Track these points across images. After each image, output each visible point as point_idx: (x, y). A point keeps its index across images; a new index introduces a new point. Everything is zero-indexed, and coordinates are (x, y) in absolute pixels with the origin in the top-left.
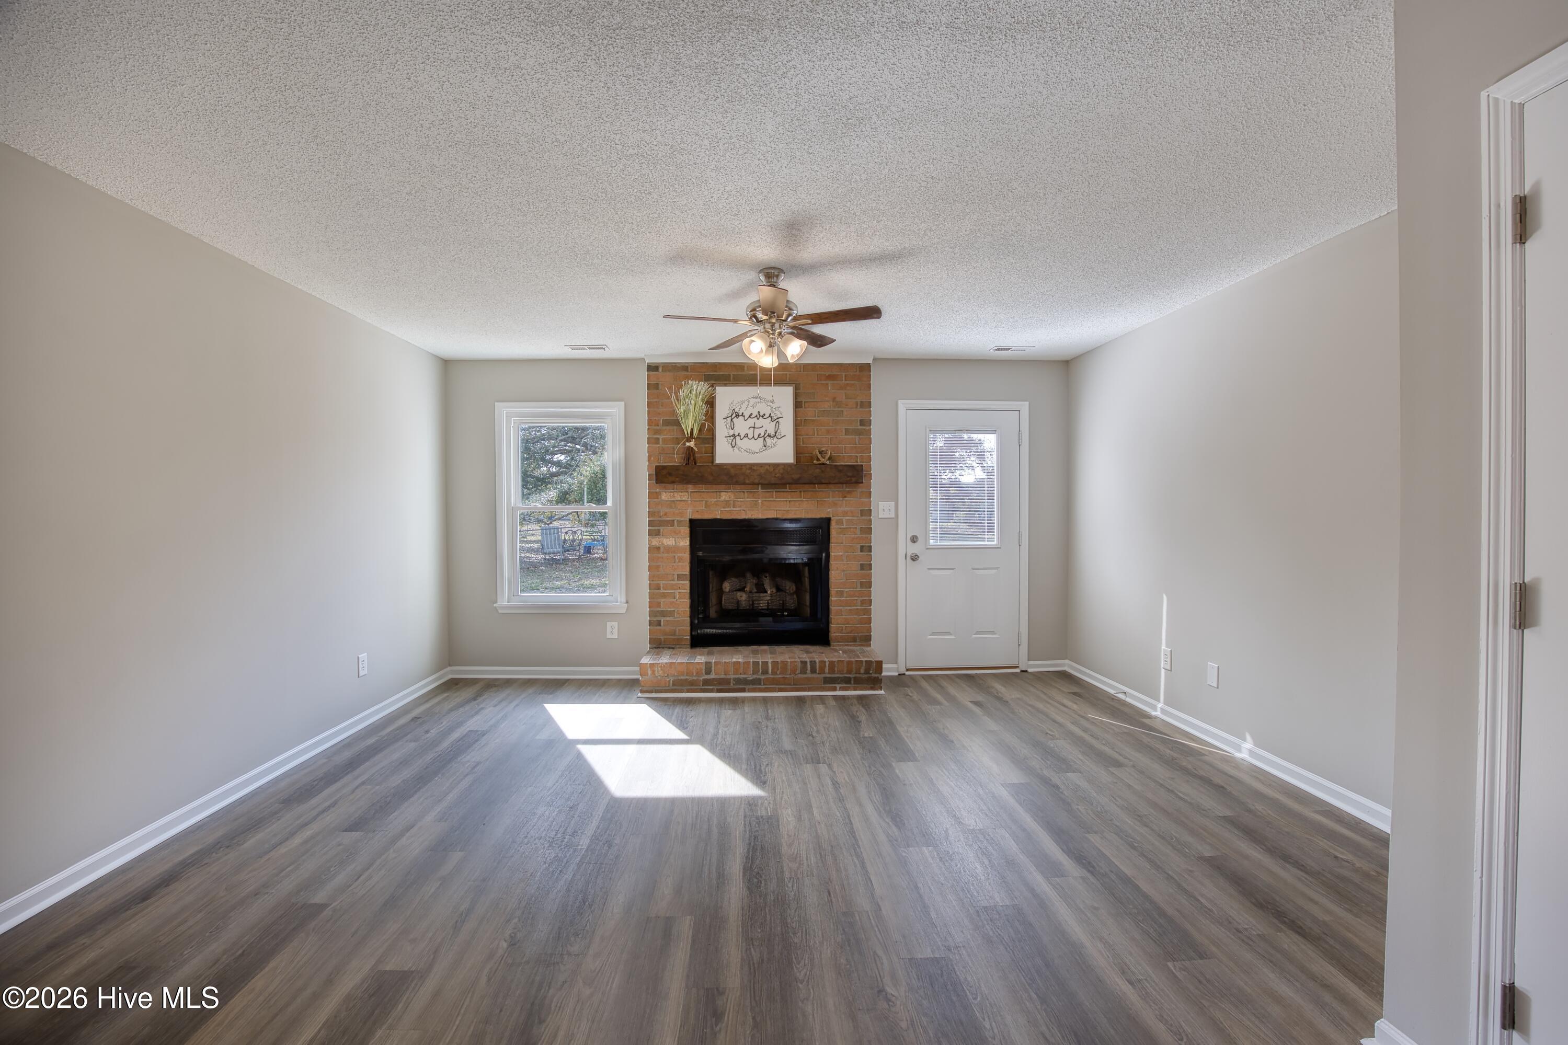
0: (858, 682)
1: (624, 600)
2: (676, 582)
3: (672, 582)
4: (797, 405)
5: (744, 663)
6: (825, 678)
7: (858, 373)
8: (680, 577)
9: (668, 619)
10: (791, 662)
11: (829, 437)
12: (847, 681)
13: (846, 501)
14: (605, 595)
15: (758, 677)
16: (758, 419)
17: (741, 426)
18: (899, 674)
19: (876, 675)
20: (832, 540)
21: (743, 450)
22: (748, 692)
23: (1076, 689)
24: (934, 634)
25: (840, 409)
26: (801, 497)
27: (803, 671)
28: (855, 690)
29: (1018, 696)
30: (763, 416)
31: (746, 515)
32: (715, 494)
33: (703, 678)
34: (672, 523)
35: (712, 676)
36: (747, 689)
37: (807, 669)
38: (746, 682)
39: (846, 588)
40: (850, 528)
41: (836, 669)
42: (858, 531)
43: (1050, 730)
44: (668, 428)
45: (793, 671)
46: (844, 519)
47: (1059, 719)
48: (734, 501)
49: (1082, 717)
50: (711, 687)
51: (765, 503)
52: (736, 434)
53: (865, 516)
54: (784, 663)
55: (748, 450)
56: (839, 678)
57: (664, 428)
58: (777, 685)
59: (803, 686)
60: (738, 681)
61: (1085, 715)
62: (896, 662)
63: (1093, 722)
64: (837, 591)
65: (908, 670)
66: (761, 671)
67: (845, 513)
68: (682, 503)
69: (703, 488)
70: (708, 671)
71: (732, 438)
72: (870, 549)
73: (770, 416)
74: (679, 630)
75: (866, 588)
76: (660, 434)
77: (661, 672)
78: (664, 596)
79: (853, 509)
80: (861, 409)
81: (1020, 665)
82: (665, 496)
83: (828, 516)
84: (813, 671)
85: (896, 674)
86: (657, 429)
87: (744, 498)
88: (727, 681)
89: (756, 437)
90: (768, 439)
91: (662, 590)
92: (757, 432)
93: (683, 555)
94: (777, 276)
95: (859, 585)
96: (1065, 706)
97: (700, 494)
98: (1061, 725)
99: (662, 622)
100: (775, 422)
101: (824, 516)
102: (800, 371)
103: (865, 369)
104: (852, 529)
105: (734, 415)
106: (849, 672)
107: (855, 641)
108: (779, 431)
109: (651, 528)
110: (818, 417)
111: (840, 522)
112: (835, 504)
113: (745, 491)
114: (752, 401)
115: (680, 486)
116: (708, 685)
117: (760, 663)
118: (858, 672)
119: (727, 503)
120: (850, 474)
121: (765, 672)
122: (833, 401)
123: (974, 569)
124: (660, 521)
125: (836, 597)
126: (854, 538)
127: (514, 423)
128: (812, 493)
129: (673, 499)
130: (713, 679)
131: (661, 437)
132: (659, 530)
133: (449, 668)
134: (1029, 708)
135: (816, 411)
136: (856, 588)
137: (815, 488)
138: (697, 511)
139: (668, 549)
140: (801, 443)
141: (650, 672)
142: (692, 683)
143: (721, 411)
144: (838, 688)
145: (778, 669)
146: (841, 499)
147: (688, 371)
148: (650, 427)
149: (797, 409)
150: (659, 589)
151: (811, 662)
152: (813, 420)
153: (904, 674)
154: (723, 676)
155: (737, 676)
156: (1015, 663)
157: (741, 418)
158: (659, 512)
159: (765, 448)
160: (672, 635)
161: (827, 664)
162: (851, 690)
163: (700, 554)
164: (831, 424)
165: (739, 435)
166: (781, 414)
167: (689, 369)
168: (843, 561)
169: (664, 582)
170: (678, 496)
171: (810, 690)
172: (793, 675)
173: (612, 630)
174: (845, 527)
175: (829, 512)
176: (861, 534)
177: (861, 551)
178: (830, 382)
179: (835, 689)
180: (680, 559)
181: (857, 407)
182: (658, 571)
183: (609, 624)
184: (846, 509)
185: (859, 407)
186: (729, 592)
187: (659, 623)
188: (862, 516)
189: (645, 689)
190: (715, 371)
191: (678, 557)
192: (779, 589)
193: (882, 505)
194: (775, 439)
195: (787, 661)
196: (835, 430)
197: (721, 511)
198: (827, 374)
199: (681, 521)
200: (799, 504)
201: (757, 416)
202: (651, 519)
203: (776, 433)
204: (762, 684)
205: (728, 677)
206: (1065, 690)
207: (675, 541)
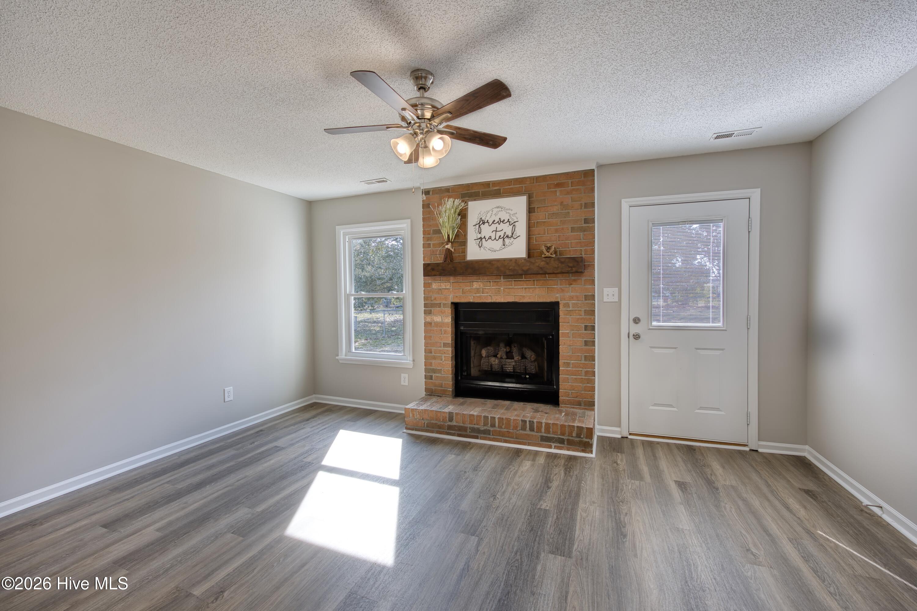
0: (571, 444)
1: (411, 359)
2: (442, 348)
3: (440, 348)
4: (530, 210)
5: (477, 416)
6: (542, 437)
7: (583, 179)
8: (445, 345)
9: (437, 375)
10: (514, 420)
11: (557, 235)
12: (561, 441)
13: (572, 287)
14: (401, 354)
15: (488, 428)
16: (499, 224)
17: (487, 231)
18: (622, 437)
19: (587, 440)
20: (561, 320)
21: (487, 249)
22: (481, 439)
23: (811, 486)
24: (655, 405)
25: (566, 211)
26: (534, 285)
27: (523, 428)
28: (568, 450)
29: (734, 483)
30: (503, 222)
31: (492, 299)
32: (469, 284)
33: (448, 424)
34: (439, 305)
35: (454, 423)
36: (479, 437)
37: (526, 428)
38: (479, 431)
39: (572, 360)
40: (576, 310)
41: (551, 430)
42: (583, 313)
43: (755, 545)
44: (436, 235)
45: (515, 428)
46: (571, 302)
47: (774, 528)
48: (483, 289)
49: (808, 532)
50: (453, 432)
51: (506, 290)
52: (483, 237)
53: (589, 300)
54: (508, 420)
55: (491, 249)
56: (553, 438)
57: (434, 236)
58: (502, 437)
59: (524, 441)
60: (473, 430)
61: (812, 530)
62: (619, 426)
63: (821, 545)
64: (564, 363)
65: (630, 434)
66: (490, 424)
67: (571, 298)
68: (446, 290)
69: (460, 279)
70: (451, 419)
71: (479, 240)
72: (593, 328)
73: (508, 221)
74: (445, 384)
75: (590, 361)
76: (431, 241)
77: (418, 416)
78: (434, 358)
79: (578, 294)
80: (585, 210)
81: (749, 444)
82: (435, 286)
83: (556, 300)
84: (532, 429)
85: (619, 436)
86: (429, 237)
87: (490, 286)
88: (465, 429)
89: (497, 238)
90: (506, 240)
91: (433, 354)
92: (498, 234)
93: (447, 329)
94: (426, 78)
95: (583, 359)
96: (788, 508)
97: (458, 283)
98: (773, 540)
99: (433, 377)
100: (512, 226)
101: (553, 300)
102: (534, 183)
103: (589, 174)
104: (577, 312)
105: (481, 222)
106: (563, 434)
107: (580, 405)
108: (515, 233)
109: (426, 309)
110: (549, 219)
111: (567, 305)
112: (563, 291)
113: (491, 281)
114: (495, 210)
115: (444, 278)
116: (451, 430)
117: (489, 417)
118: (570, 434)
119: (478, 291)
120: (571, 265)
121: (493, 425)
122: (561, 205)
123: (697, 349)
124: (432, 304)
125: (563, 367)
126: (578, 319)
127: (349, 239)
128: (543, 281)
129: (440, 288)
130: (455, 426)
131: (432, 243)
132: (431, 310)
133: (314, 395)
134: (740, 503)
135: (547, 214)
136: (581, 361)
137: (546, 277)
138: (457, 297)
139: (437, 324)
140: (535, 241)
141: (411, 415)
142: (440, 427)
143: (472, 220)
144: (553, 447)
145: (503, 424)
146: (568, 286)
147: (449, 192)
148: (425, 236)
149: (531, 214)
150: (431, 353)
151: (530, 421)
152: (545, 222)
153: (627, 437)
154: (462, 425)
155: (472, 426)
156: (744, 441)
157: (486, 224)
158: (431, 297)
159: (504, 247)
160: (440, 387)
161: (543, 425)
162: (565, 450)
163: (462, 328)
164: (559, 224)
165: (484, 237)
166: (517, 219)
167: (450, 191)
168: (569, 337)
169: (434, 348)
170: (444, 285)
171: (529, 444)
172: (515, 431)
173: (405, 380)
174: (571, 309)
175: (557, 297)
176: (585, 315)
177: (585, 330)
178: (558, 190)
179: (550, 447)
180: (445, 332)
181: (581, 208)
182: (431, 340)
183: (403, 375)
184: (572, 294)
185: (583, 208)
186: (485, 357)
187: (431, 377)
188: (586, 300)
189: (408, 427)
190: (468, 190)
191: (444, 330)
192: (523, 357)
193: (606, 290)
194: (512, 239)
195: (510, 419)
196: (563, 229)
197: (473, 296)
198: (556, 182)
199: (446, 304)
200: (533, 291)
201: (498, 222)
202: (426, 302)
203: (512, 234)
204: (491, 434)
205: (466, 425)
206: (796, 484)
207: (442, 318)
